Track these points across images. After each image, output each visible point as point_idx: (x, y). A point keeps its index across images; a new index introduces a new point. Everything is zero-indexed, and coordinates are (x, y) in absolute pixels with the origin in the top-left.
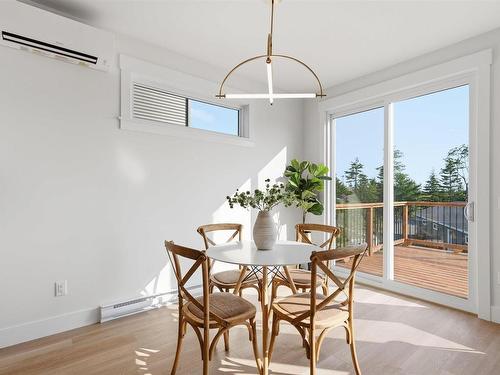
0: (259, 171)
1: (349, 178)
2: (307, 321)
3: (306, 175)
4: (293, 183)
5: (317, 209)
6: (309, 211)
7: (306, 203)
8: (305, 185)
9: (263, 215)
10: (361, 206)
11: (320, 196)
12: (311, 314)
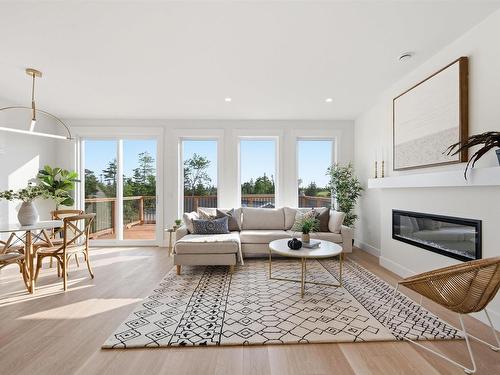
0: (9, 174)
1: (107, 177)
2: (62, 251)
3: (58, 177)
4: (46, 184)
5: (69, 202)
6: (62, 203)
7: (59, 198)
8: (57, 185)
9: (25, 205)
10: (107, 200)
11: (71, 193)
12: (64, 248)
